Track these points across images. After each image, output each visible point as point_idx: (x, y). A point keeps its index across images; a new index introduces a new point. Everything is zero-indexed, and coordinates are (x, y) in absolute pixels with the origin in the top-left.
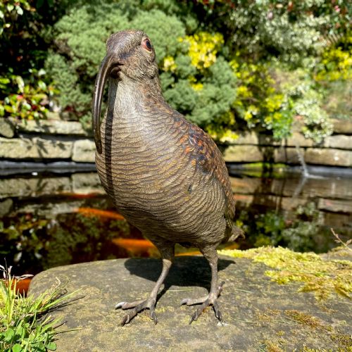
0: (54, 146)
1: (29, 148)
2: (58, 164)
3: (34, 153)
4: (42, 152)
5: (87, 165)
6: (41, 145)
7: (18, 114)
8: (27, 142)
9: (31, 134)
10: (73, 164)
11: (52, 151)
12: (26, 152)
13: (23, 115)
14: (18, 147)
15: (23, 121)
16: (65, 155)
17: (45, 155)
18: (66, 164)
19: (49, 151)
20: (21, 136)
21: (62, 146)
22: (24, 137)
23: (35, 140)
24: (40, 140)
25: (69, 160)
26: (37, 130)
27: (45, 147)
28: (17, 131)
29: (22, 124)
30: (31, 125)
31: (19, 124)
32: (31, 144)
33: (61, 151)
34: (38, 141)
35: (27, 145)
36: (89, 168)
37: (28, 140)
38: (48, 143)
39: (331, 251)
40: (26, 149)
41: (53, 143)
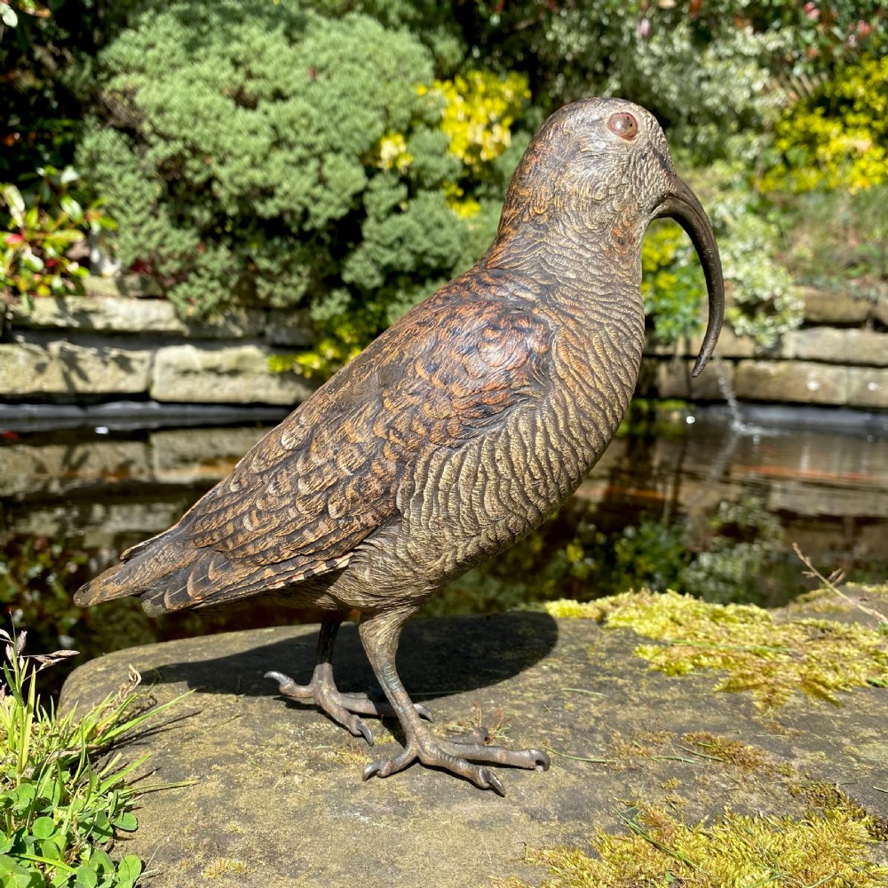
0: (105, 363)
1: (41, 368)
2: (115, 407)
3: (53, 382)
4: (75, 377)
5: (190, 410)
6: (70, 361)
7: (10, 282)
8: (35, 354)
9: (43, 334)
10: (154, 406)
11: (101, 375)
12: (33, 379)
13: (23, 285)
14: (13, 366)
15: (24, 298)
16: (133, 384)
17: (80, 386)
18: (136, 407)
19: (92, 375)
20: (20, 338)
21: (124, 364)
22: (27, 341)
23: (55, 347)
24: (69, 347)
25: (144, 396)
26: (61, 323)
27: (82, 365)
28: (9, 326)
29: (22, 307)
30: (44, 310)
31: (12, 307)
32: (45, 359)
33: (122, 374)
34: (62, 349)
35: (36, 361)
36: (194, 416)
37: (37, 348)
38: (88, 356)
39: (796, 602)
40: (32, 370)
41: (102, 354)
